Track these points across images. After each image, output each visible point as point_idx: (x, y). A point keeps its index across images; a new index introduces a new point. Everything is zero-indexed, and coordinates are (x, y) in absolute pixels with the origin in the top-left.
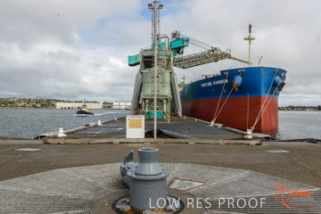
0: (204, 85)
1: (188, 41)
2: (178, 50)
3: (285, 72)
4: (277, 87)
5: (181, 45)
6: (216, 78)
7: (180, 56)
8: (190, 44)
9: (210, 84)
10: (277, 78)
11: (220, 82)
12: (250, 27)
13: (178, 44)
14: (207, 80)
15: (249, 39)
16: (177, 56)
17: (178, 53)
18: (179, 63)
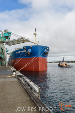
0: (17, 53)
1: (10, 34)
2: (7, 37)
3: (49, 48)
4: (45, 54)
5: (8, 35)
6: (21, 50)
7: (8, 40)
8: (11, 35)
9: (19, 52)
10: (45, 50)
11: (23, 51)
12: (35, 29)
13: (7, 35)
14: (18, 50)
15: (35, 34)
16: (7, 40)
17: (7, 39)
18: (7, 43)
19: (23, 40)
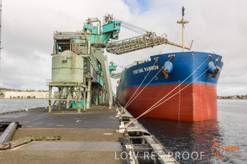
0: (136, 72)
1: (119, 24)
2: (110, 34)
3: (221, 57)
4: (211, 75)
5: (113, 29)
6: (147, 64)
7: (113, 41)
8: (121, 28)
9: (141, 71)
10: (211, 64)
11: (152, 68)
12: (183, 10)
13: (110, 28)
14: (138, 66)
15: (183, 22)
16: (111, 41)
17: (112, 37)
18: (113, 49)
19: (150, 40)
